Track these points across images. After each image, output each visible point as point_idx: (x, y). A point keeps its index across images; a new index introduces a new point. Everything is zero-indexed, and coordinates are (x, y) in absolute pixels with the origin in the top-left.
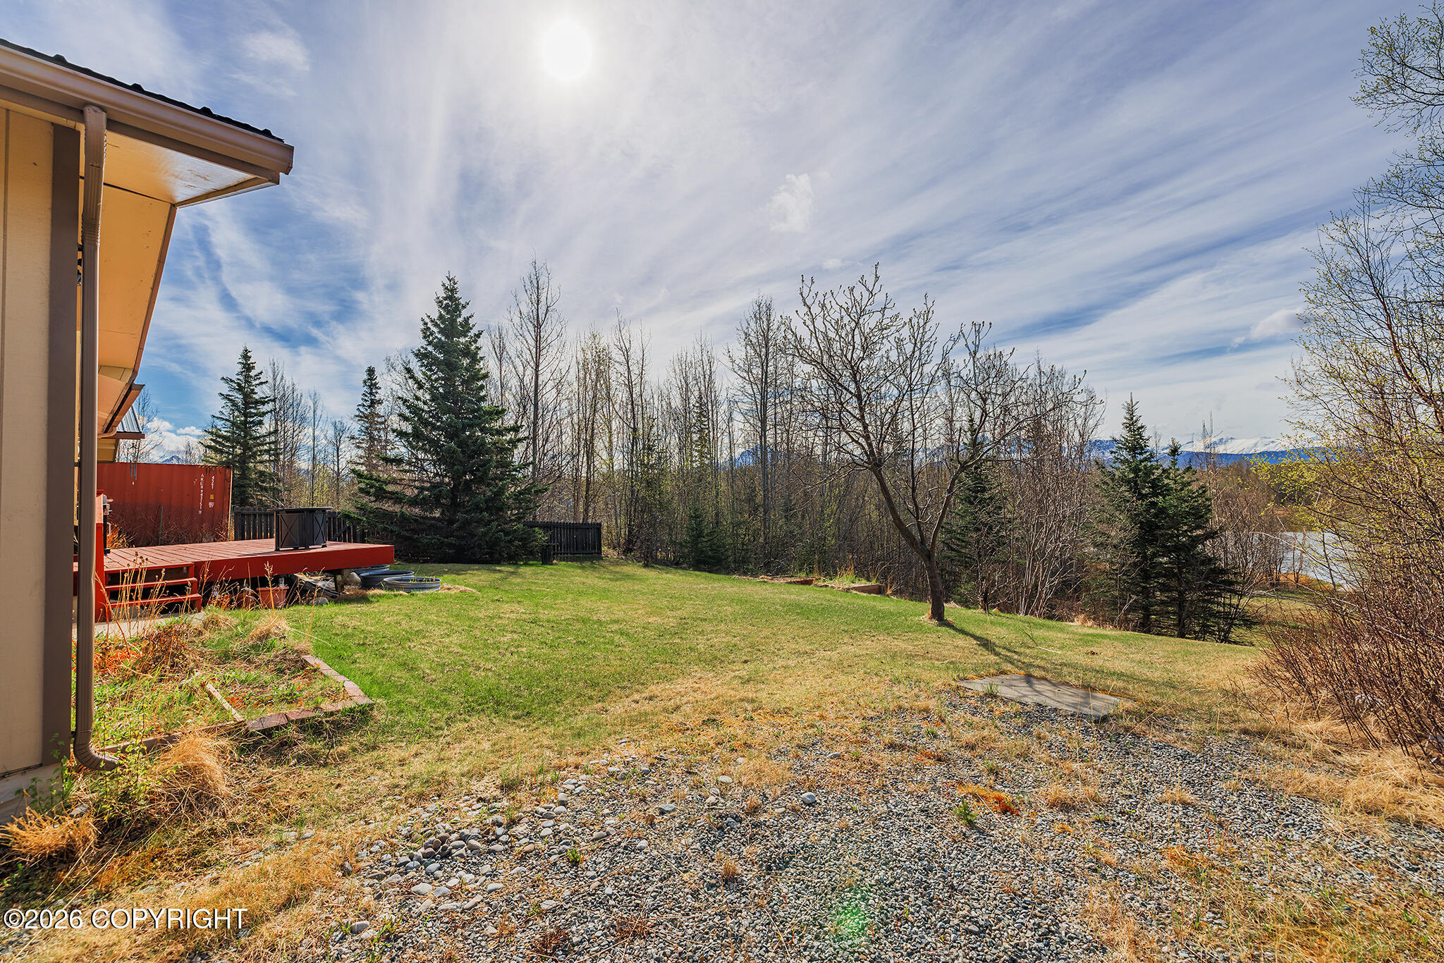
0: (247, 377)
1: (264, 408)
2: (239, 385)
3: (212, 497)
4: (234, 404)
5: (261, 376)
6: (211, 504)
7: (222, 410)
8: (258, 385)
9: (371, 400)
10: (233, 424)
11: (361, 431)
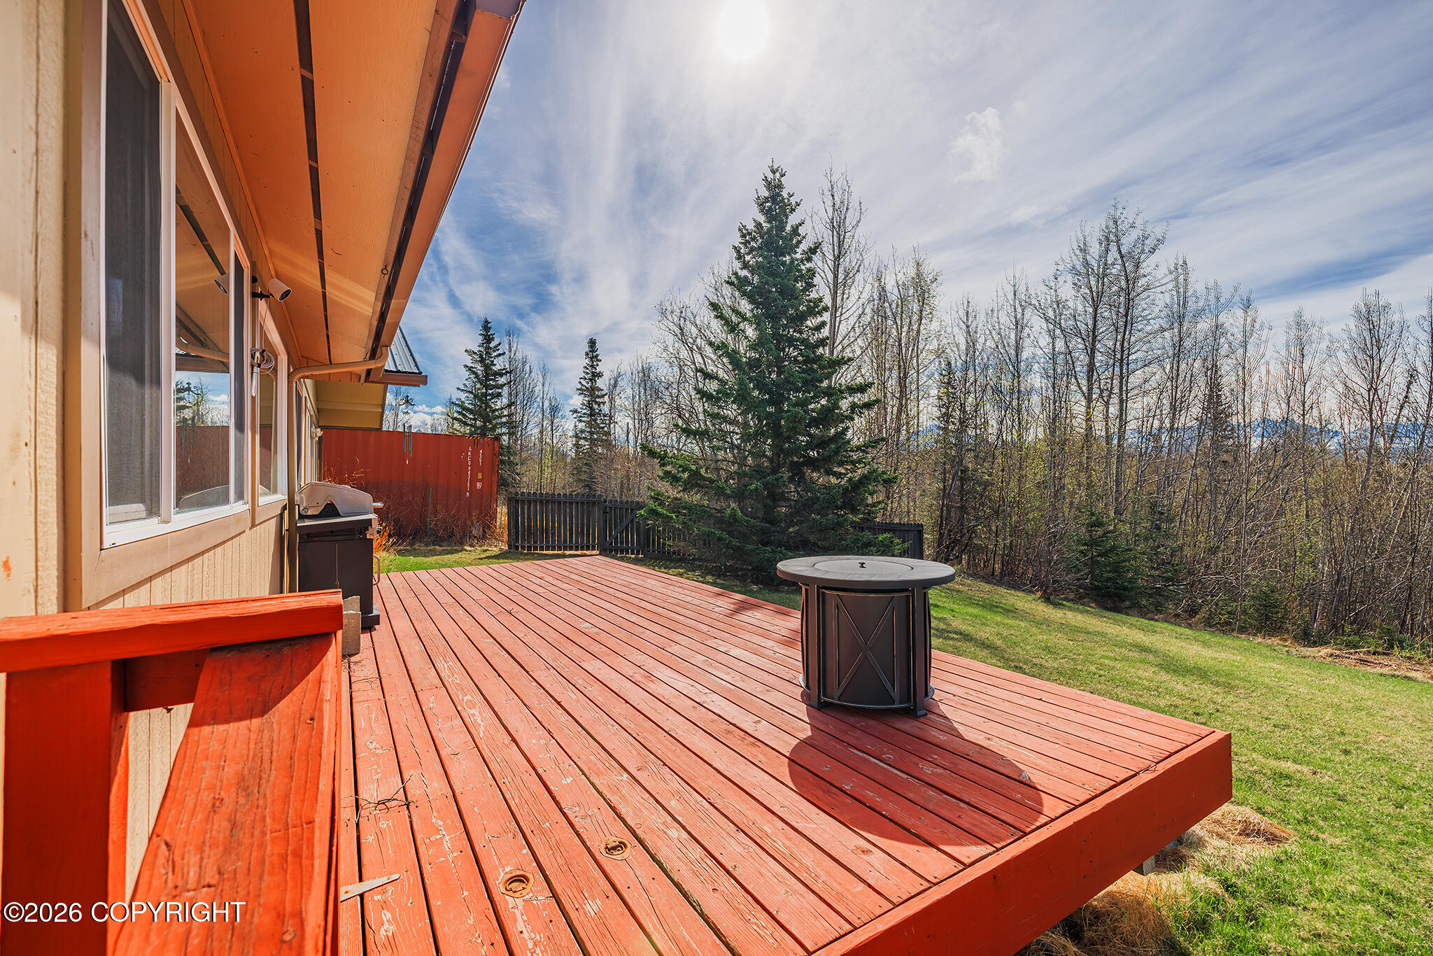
0: (488, 348)
1: (502, 380)
2: (481, 356)
3: (480, 476)
4: (477, 376)
5: (499, 347)
6: (479, 485)
7: (466, 382)
8: (497, 356)
9: (593, 372)
10: (476, 396)
11: (583, 404)
